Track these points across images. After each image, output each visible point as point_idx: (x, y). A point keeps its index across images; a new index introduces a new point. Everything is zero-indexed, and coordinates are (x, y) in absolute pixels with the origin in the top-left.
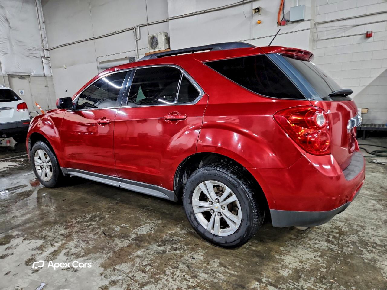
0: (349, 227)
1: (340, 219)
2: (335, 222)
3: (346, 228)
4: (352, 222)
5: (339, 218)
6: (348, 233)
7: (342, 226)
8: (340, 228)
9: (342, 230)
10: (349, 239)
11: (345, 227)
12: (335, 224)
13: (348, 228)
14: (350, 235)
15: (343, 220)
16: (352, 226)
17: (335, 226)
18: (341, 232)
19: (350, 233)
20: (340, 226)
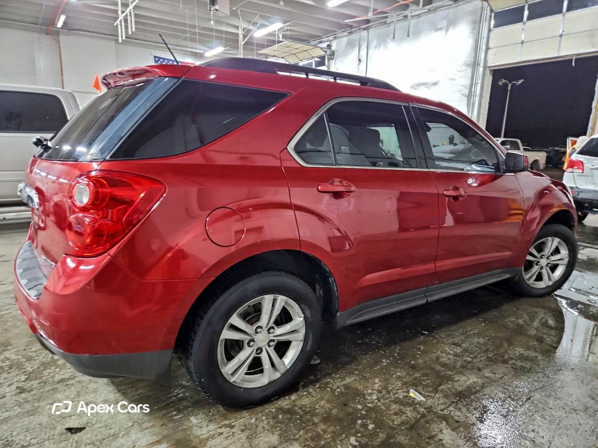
0: (45, 378)
1: (65, 383)
2: (70, 374)
3: (49, 373)
4: (42, 390)
5: (68, 385)
6: (42, 368)
7: (56, 374)
8: (59, 369)
9: (53, 368)
10: (37, 361)
11: (51, 375)
12: (69, 371)
13: (46, 376)
14: (38, 368)
15: (60, 384)
16: (40, 383)
17: (67, 368)
18: (53, 364)
19: (40, 370)
20: (60, 371)
